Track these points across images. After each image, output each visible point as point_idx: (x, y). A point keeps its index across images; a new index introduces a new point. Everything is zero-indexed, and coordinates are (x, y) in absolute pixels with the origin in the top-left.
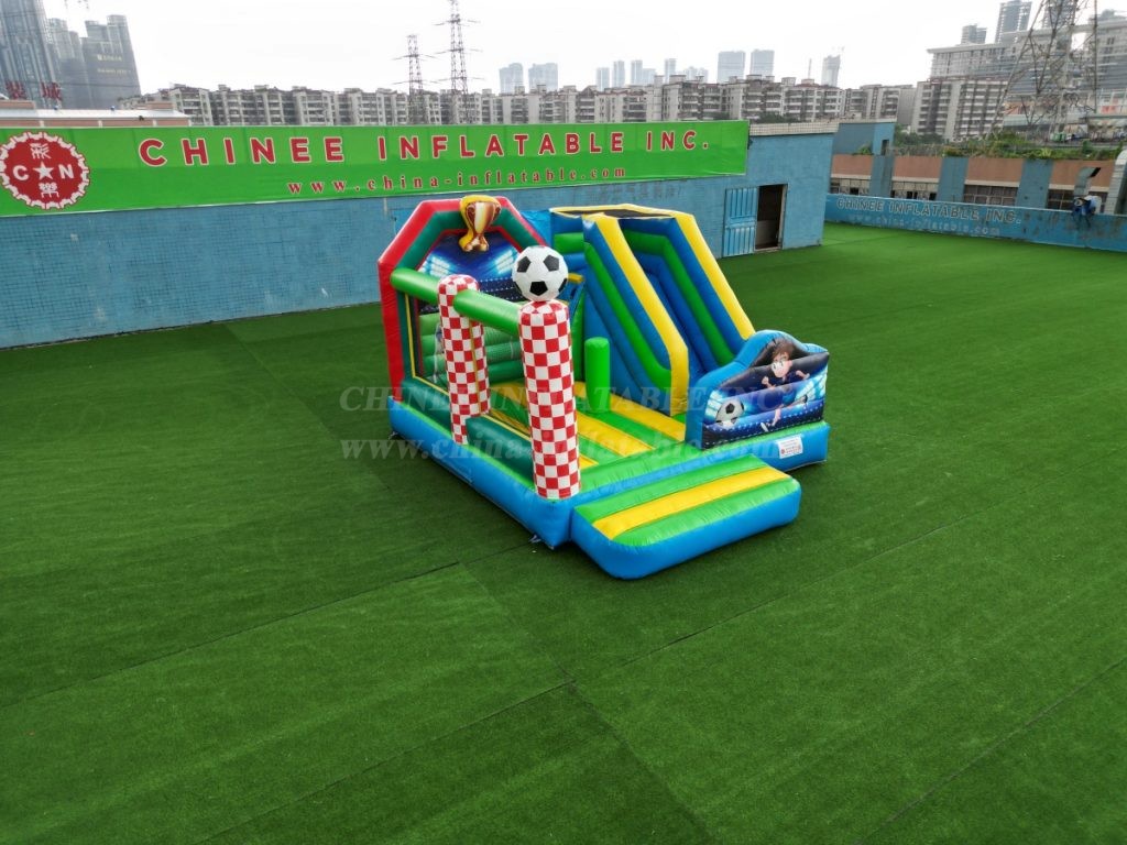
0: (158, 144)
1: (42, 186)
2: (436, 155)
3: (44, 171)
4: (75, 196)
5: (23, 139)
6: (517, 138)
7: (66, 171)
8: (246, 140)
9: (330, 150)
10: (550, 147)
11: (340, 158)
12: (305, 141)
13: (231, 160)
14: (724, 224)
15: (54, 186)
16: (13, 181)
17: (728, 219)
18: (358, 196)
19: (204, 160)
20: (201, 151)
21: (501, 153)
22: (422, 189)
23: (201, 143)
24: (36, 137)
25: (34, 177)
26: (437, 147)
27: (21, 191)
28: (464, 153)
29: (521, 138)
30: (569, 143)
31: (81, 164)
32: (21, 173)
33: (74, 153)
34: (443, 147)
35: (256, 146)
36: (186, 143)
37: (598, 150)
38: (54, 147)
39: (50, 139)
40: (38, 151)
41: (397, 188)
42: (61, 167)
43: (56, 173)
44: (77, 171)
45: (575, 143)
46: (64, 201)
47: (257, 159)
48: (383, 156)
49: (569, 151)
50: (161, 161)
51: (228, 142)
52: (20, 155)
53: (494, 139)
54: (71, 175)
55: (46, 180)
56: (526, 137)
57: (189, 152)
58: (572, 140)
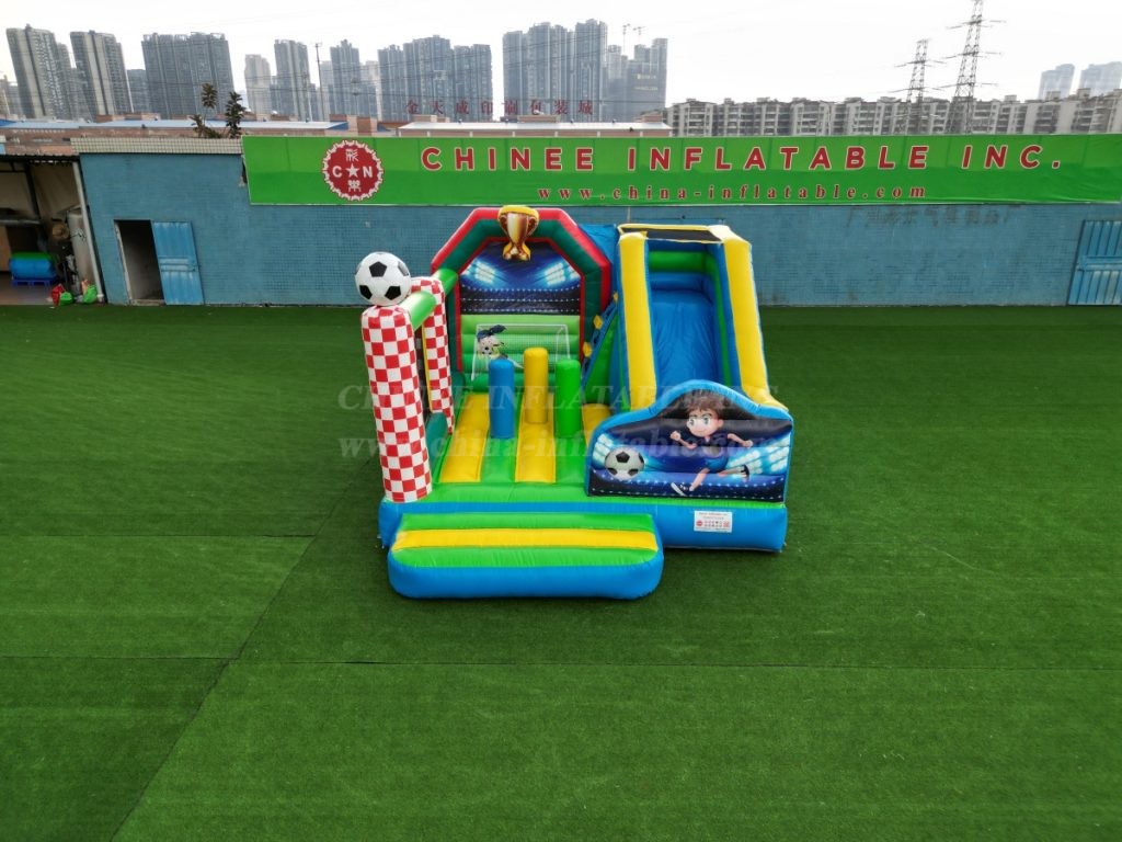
0: (437, 152)
1: (350, 182)
2: (688, 167)
3: (353, 171)
4: (371, 191)
5: (341, 146)
6: (784, 150)
7: (367, 172)
8: (506, 151)
9: (580, 159)
10: (825, 161)
11: (589, 167)
12: (558, 151)
13: (492, 166)
14: (1075, 264)
15: (358, 182)
16: (332, 178)
17: (1083, 258)
18: (602, 204)
19: (471, 167)
20: (469, 159)
21: (762, 166)
22: (668, 200)
23: (470, 151)
24: (351, 144)
25: (346, 174)
26: (689, 159)
27: (336, 186)
28: (719, 166)
29: (789, 151)
30: (851, 157)
31: (378, 166)
32: (338, 172)
33: (374, 158)
34: (697, 159)
35: (515, 154)
36: (458, 151)
37: (891, 166)
38: (362, 151)
39: (360, 146)
40: (351, 155)
41: (641, 198)
42: (365, 168)
43: (360, 173)
44: (375, 171)
45: (859, 158)
46: (364, 195)
47: (514, 167)
48: (632, 167)
49: (849, 165)
50: (438, 166)
51: (492, 151)
52: (339, 158)
53: (756, 152)
54: (371, 175)
55: (353, 178)
56: (795, 150)
57: (460, 159)
58: (855, 154)
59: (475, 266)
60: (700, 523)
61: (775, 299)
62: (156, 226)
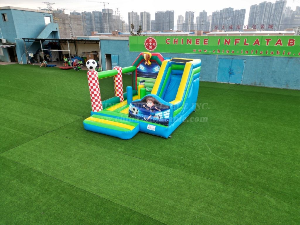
0: (169, 40)
1: (150, 47)
2: (235, 44)
3: (150, 44)
4: (154, 49)
5: (149, 38)
6: (266, 40)
7: (154, 44)
8: (186, 39)
9: (205, 42)
10: (281, 43)
11: (207, 44)
12: (199, 40)
13: (182, 43)
15: (151, 47)
16: (146, 46)
18: (210, 54)
19: (177, 43)
20: (177, 41)
21: (259, 44)
22: (228, 53)
23: (177, 40)
24: (151, 38)
25: (149, 45)
26: (236, 42)
27: (147, 48)
28: (245, 44)
29: (268, 40)
30: (290, 42)
31: (156, 43)
32: (147, 44)
33: (155, 41)
34: (238, 42)
35: (188, 40)
36: (174, 39)
38: (153, 40)
39: (152, 38)
40: (150, 40)
41: (220, 53)
42: (153, 44)
43: (152, 45)
44: (155, 44)
45: (293, 42)
46: (152, 50)
47: (188, 43)
48: (219, 44)
49: (289, 45)
50: (169, 43)
51: (182, 40)
52: (148, 41)
53: (257, 40)
54: (154, 45)
55: (150, 46)
56: (270, 40)
57: (175, 41)
58: (291, 41)
59: (140, 66)
60: (148, 127)
61: (260, 84)
62: (112, 55)
